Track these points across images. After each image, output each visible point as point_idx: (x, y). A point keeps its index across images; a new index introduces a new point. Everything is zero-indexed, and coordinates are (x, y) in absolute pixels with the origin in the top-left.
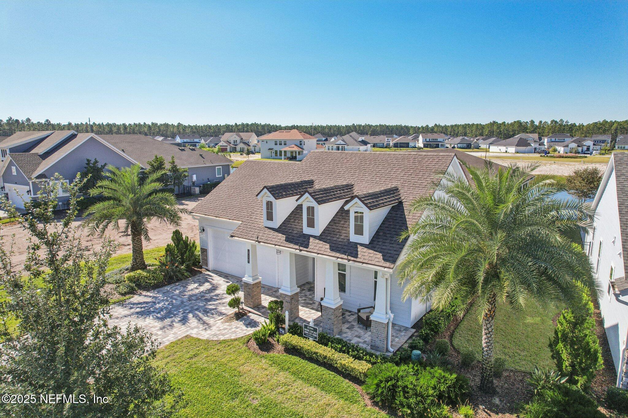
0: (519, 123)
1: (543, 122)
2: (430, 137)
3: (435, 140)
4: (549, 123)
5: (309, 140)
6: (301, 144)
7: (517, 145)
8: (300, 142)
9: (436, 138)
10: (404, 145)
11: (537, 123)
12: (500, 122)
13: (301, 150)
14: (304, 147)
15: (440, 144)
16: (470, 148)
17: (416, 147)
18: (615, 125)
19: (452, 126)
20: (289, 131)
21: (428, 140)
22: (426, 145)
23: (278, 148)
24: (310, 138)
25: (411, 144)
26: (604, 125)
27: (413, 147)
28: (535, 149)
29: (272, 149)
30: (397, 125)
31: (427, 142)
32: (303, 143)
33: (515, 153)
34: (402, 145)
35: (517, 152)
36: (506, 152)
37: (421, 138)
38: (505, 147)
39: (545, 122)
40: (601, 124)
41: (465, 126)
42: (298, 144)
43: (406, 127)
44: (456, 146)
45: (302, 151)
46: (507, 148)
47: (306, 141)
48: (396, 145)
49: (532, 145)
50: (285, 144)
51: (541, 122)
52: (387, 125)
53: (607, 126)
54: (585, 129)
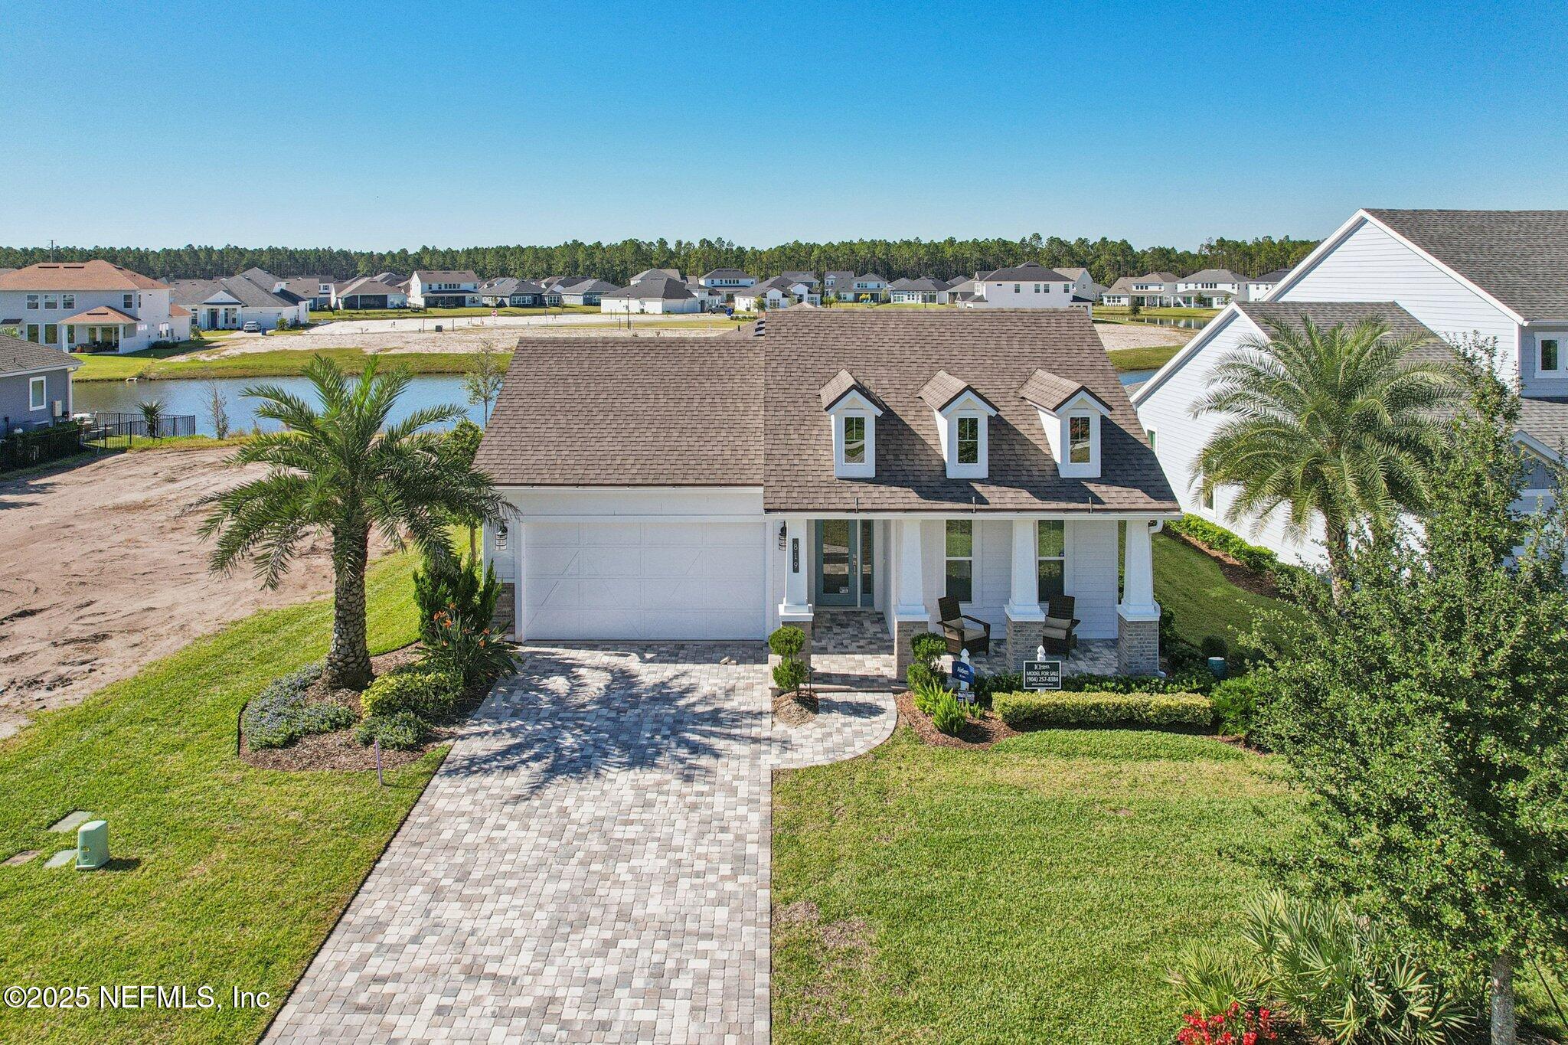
0: (636, 245)
1: (684, 243)
2: (440, 279)
3: (453, 288)
4: (697, 245)
5: (151, 291)
6: (128, 305)
7: (667, 295)
8: (127, 297)
9: (457, 283)
10: (372, 302)
11: (672, 246)
12: (589, 242)
13: (133, 321)
14: (140, 313)
15: (468, 296)
16: (542, 305)
17: (405, 307)
18: (816, 252)
19: (469, 252)
20: (80, 265)
21: (435, 287)
22: (432, 302)
23: (41, 318)
24: (153, 287)
25: (394, 299)
26: (797, 252)
27: (399, 307)
28: (702, 302)
29: (17, 321)
30: (317, 250)
31: (433, 292)
32: (134, 301)
33: (663, 313)
34: (367, 302)
35: (667, 312)
36: (642, 312)
37: (415, 283)
38: (638, 301)
39: (689, 244)
40: (792, 250)
41: (502, 252)
42: (120, 303)
43: (345, 255)
44: (507, 301)
45: (134, 326)
46: (642, 303)
47: (144, 293)
48: (351, 303)
49: (696, 294)
50: (69, 305)
51: (679, 243)
52: (291, 248)
53: (803, 254)
54: (765, 260)
